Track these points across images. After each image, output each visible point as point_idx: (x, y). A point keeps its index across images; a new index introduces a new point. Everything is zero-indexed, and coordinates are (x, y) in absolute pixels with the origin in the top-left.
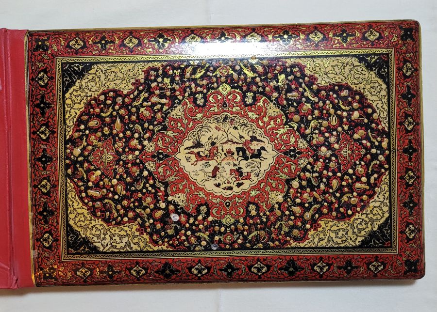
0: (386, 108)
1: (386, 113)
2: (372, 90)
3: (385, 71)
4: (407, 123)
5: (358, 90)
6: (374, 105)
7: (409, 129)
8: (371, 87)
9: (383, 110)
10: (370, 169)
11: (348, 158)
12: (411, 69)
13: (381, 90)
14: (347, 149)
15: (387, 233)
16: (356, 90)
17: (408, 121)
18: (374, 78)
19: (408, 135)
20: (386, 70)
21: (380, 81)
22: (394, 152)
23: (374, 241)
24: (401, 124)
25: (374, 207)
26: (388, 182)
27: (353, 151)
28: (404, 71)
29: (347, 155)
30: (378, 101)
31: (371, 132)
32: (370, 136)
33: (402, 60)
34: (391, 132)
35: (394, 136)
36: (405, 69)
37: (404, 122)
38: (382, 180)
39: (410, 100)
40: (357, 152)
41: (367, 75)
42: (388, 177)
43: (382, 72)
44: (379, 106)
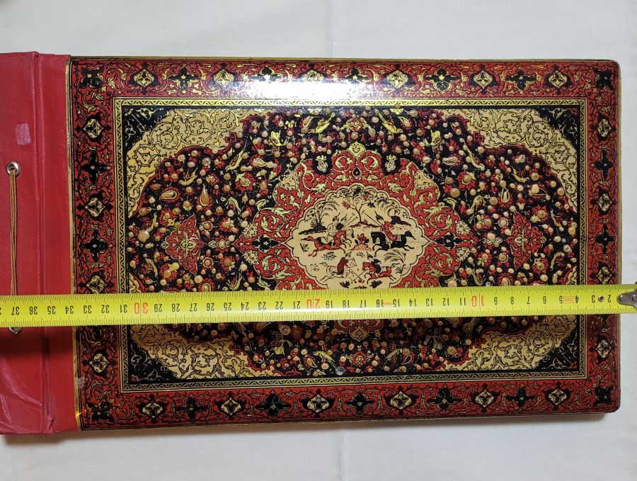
0: (575, 181)
1: (574, 188)
2: (557, 155)
3: (574, 130)
4: (601, 201)
5: (538, 155)
6: (559, 176)
7: (604, 210)
8: (556, 152)
9: (571, 183)
10: (552, 263)
11: (523, 248)
12: (607, 128)
13: (568, 156)
14: (523, 236)
15: (573, 350)
16: (536, 155)
17: (603, 200)
18: (559, 139)
19: (603, 218)
20: (576, 128)
21: (568, 143)
22: (584, 241)
23: (556, 362)
24: (594, 202)
26: (576, 281)
27: (530, 239)
28: (599, 130)
29: (523, 245)
30: (564, 170)
31: (554, 213)
32: (553, 218)
33: (597, 115)
34: (581, 214)
35: (584, 219)
36: (601, 127)
37: (598, 200)
38: (567, 279)
39: (605, 170)
40: (535, 240)
41: (550, 135)
42: (575, 275)
43: (571, 131)
44: (566, 177)
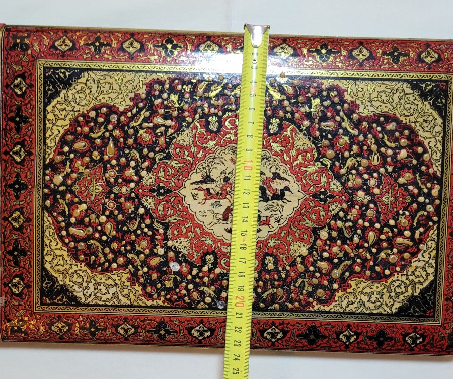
0: (441, 148)
1: (439, 154)
2: (425, 124)
3: (442, 102)
5: (408, 123)
6: (426, 143)
8: (424, 121)
9: (436, 150)
10: (416, 221)
11: (389, 206)
13: (435, 126)
14: (390, 195)
15: (430, 299)
16: (406, 123)
18: (428, 110)
20: (444, 101)
21: (435, 114)
22: (445, 202)
23: (414, 308)
25: (417, 267)
26: (436, 237)
27: (396, 198)
29: (389, 203)
30: (431, 138)
31: (419, 176)
32: (419, 181)
34: (444, 178)
35: (447, 183)
38: (428, 235)
40: (401, 199)
41: (420, 106)
42: (436, 232)
43: (439, 103)
